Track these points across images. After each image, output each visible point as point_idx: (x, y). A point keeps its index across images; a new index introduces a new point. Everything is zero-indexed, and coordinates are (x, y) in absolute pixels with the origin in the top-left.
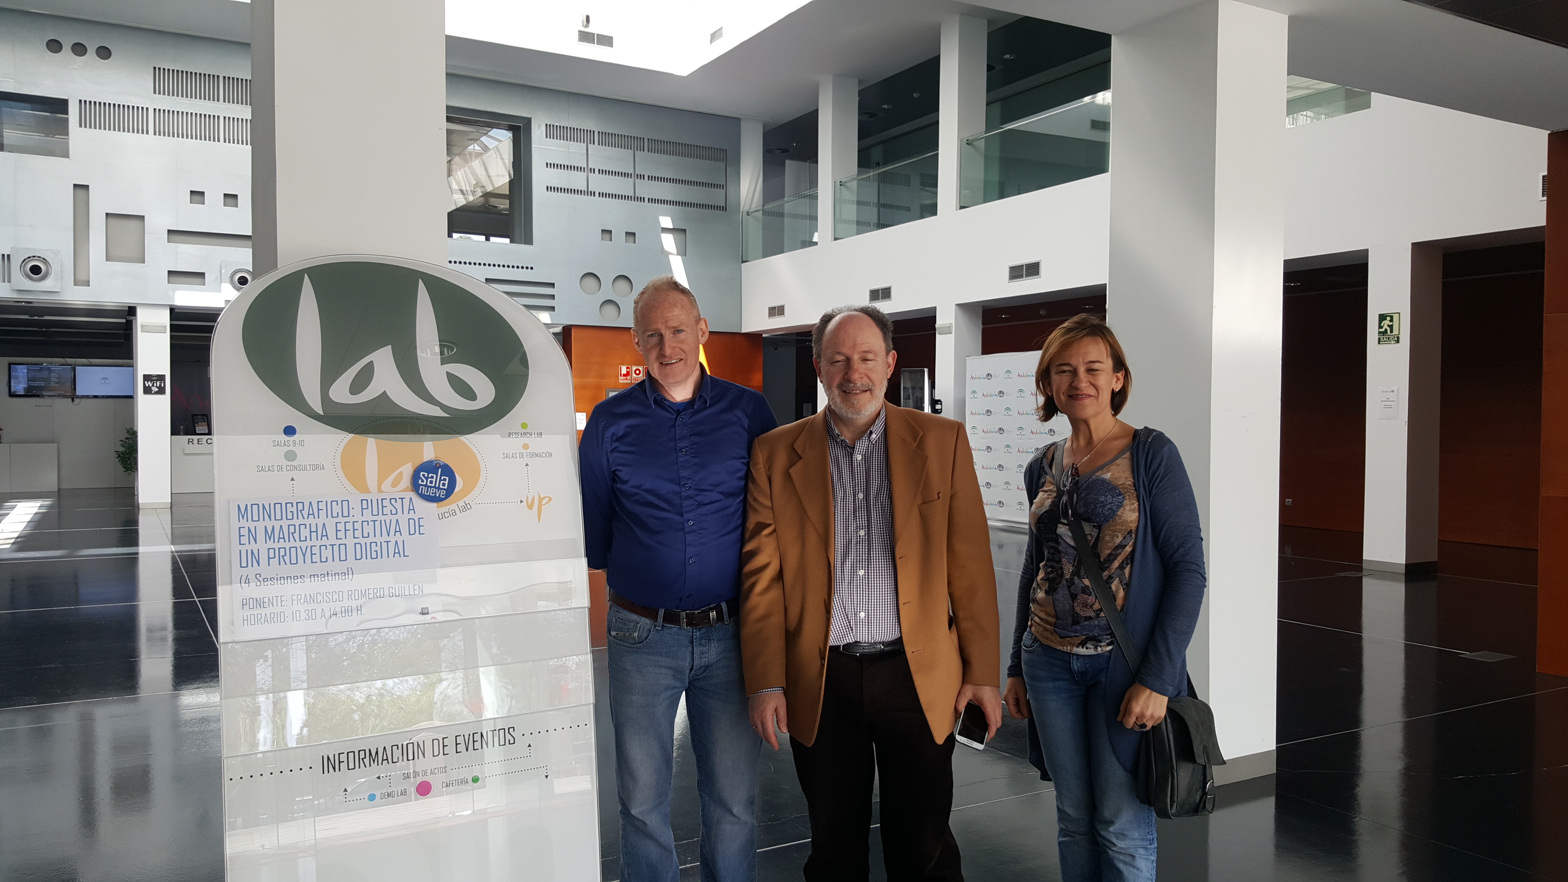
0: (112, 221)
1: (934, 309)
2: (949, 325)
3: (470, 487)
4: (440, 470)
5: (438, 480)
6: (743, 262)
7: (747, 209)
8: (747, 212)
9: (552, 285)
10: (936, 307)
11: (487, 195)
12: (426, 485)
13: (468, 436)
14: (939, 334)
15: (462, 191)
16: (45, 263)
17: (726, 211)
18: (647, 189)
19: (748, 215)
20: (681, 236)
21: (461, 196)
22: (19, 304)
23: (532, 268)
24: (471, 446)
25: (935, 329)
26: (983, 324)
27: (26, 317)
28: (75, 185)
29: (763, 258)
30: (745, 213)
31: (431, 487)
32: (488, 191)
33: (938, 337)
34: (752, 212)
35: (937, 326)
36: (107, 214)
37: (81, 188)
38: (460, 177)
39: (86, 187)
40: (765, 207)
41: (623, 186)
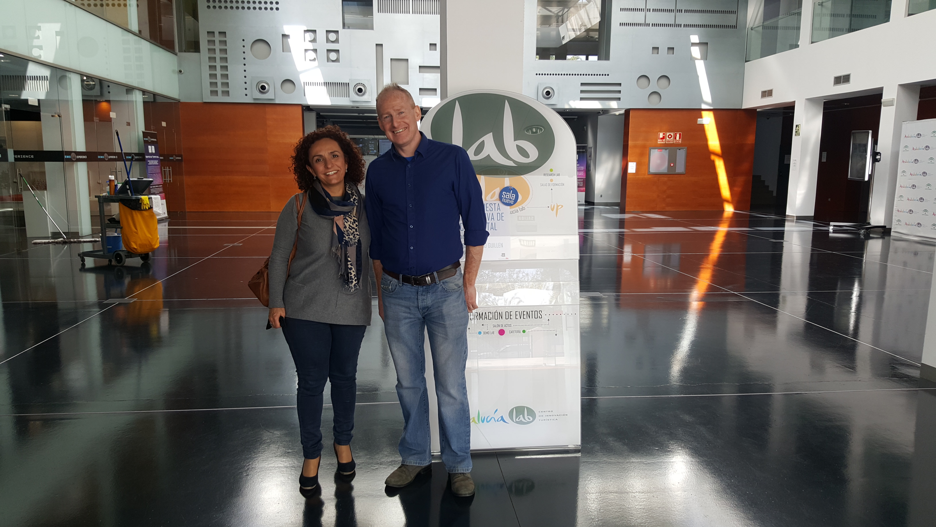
0: (393, 62)
1: (881, 89)
2: (892, 100)
3: (525, 199)
4: (511, 191)
5: (510, 196)
6: (746, 61)
7: (751, 26)
8: (752, 28)
9: (620, 84)
10: (883, 87)
11: (588, 31)
12: (505, 198)
13: (524, 176)
14: (884, 106)
15: (573, 30)
16: (364, 87)
17: (736, 28)
18: (684, 18)
19: (752, 30)
20: (704, 47)
21: (573, 33)
22: (354, 108)
23: (608, 75)
24: (526, 180)
25: (881, 103)
26: (920, 98)
27: (357, 114)
28: (377, 45)
29: (761, 58)
30: (750, 29)
31: (507, 199)
32: (588, 28)
33: (883, 109)
34: (755, 28)
35: (882, 100)
36: (391, 59)
37: (379, 46)
38: (573, 21)
39: (382, 45)
40: (764, 24)
41: (668, 18)
